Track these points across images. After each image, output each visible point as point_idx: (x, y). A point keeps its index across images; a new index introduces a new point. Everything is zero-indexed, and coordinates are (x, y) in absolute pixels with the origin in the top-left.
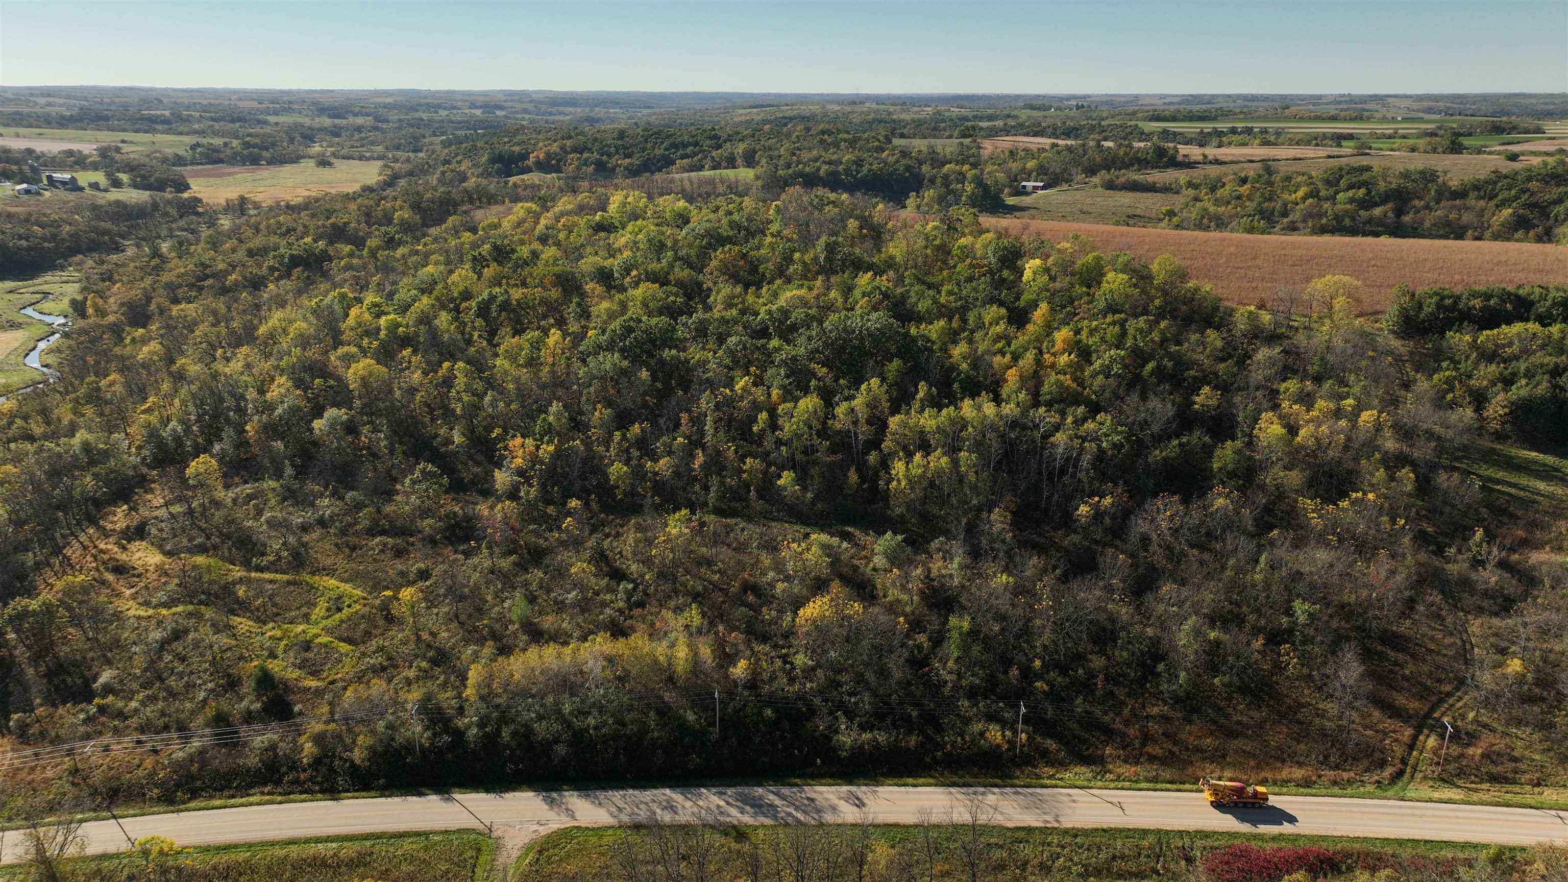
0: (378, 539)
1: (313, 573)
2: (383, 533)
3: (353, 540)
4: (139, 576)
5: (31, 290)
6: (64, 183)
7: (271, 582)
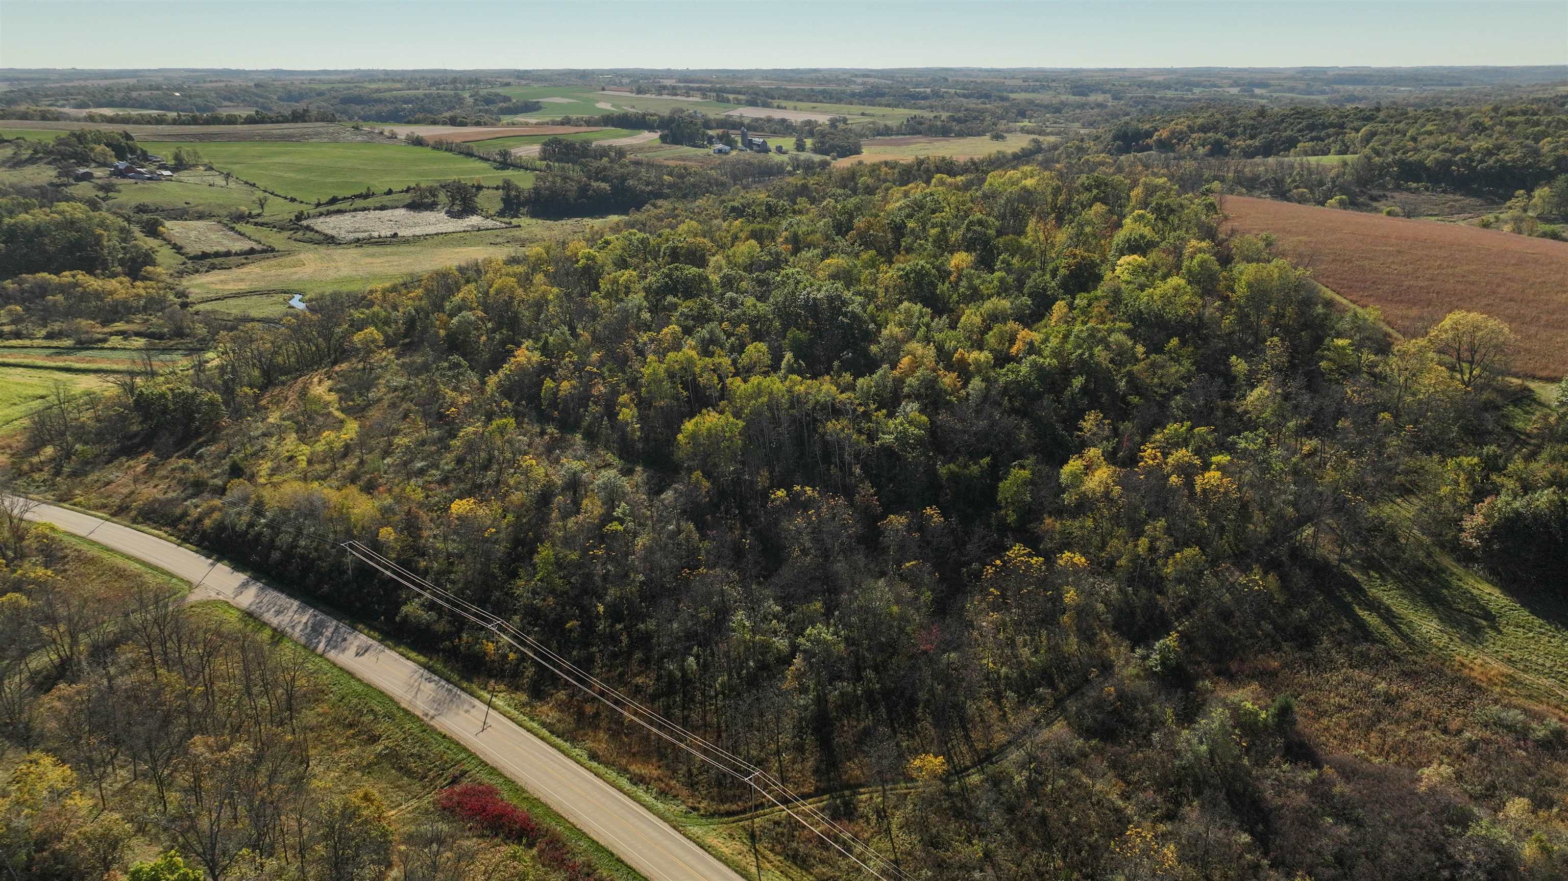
6: (758, 145)
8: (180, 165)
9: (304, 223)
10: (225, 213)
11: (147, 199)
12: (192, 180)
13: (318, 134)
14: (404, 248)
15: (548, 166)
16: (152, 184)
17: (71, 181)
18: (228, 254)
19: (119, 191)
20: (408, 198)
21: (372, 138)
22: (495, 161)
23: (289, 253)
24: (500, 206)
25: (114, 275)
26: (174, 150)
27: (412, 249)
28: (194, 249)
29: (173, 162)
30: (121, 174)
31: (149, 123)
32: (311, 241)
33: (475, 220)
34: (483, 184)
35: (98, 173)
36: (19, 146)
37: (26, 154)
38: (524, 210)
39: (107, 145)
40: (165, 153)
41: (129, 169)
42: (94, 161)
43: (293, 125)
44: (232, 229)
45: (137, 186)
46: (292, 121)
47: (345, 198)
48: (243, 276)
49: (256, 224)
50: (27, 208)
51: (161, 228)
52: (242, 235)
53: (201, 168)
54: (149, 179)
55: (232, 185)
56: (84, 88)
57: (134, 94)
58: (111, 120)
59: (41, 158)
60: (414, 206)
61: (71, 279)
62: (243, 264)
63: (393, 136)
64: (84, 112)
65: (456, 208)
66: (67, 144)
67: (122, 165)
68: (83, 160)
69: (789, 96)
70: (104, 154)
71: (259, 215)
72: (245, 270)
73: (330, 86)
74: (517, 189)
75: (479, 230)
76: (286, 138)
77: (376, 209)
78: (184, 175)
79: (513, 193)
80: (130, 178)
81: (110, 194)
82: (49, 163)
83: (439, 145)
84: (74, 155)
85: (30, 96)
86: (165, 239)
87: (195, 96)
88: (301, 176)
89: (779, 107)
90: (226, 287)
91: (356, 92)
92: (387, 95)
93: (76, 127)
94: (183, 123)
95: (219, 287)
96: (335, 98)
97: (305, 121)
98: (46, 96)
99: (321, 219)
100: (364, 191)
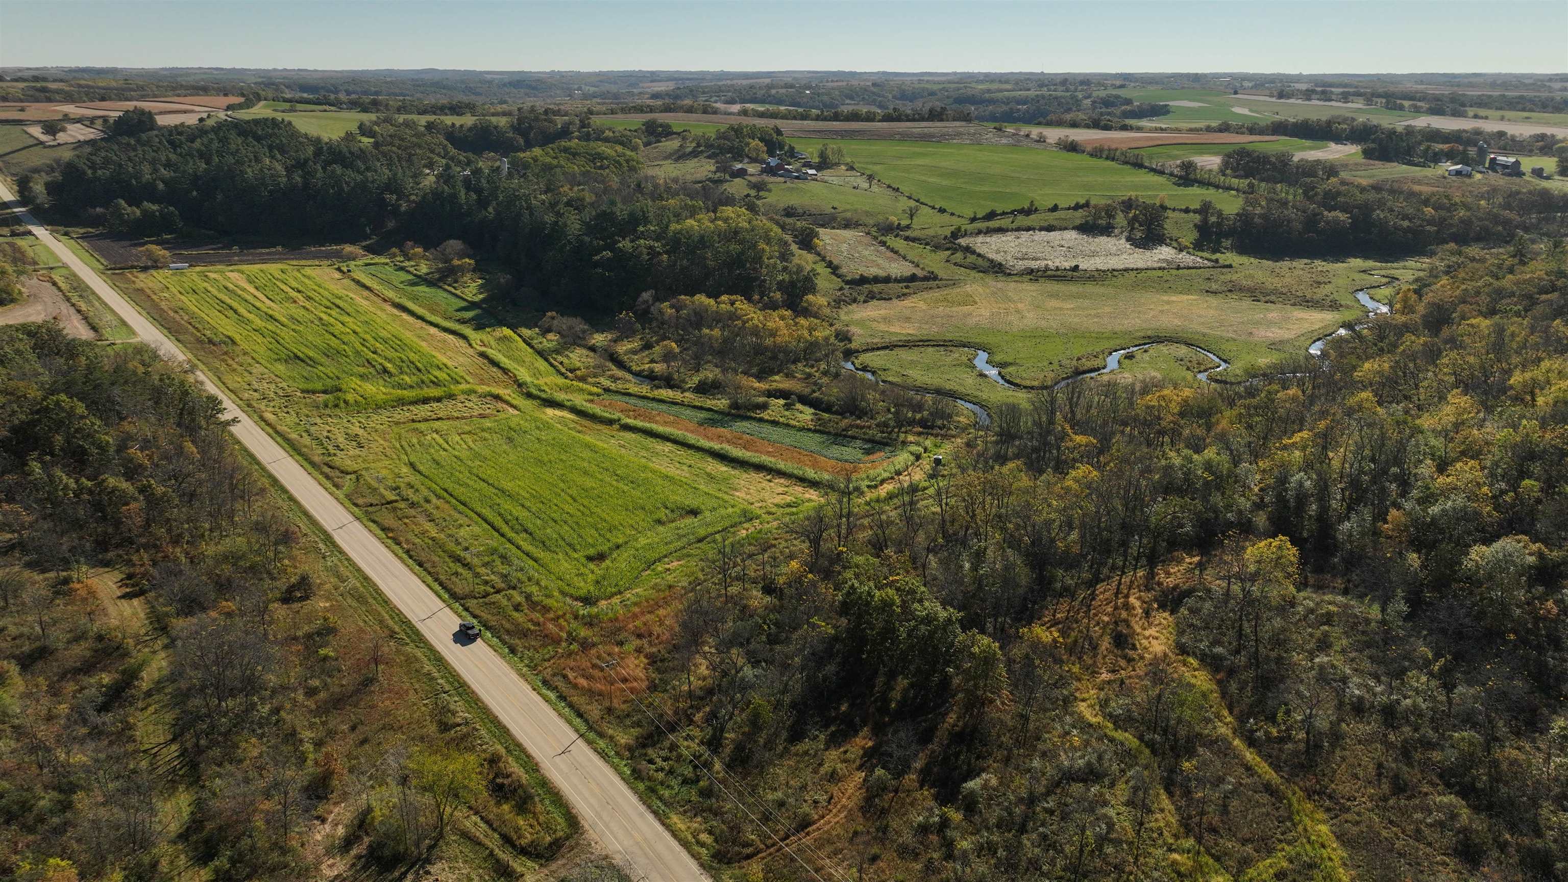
0: (1449, 799)
1: (1310, 794)
2: (1466, 792)
3: (1412, 775)
4: (1130, 660)
5: (1383, 272)
6: (1505, 167)
7: (1248, 768)
8: (824, 164)
9: (963, 242)
10: (871, 222)
11: (794, 200)
12: (835, 181)
13: (958, 135)
14: (1090, 288)
15: (1251, 186)
16: (800, 184)
17: (727, 177)
18: (887, 280)
19: (769, 191)
20: (1079, 216)
21: (1019, 141)
22: (1172, 174)
23: (954, 283)
24: (1193, 235)
25: (774, 306)
26: (820, 147)
27: (1102, 290)
28: (853, 270)
29: (817, 160)
30: (771, 171)
31: (795, 118)
32: (974, 267)
33: (1165, 253)
34: (1167, 203)
35: (752, 169)
36: (684, 139)
37: (690, 147)
38: (1227, 243)
39: (761, 140)
40: (810, 150)
41: (780, 167)
42: (748, 156)
43: (930, 124)
44: (883, 244)
45: (784, 186)
46: (928, 120)
47: (1004, 213)
48: (907, 313)
49: (907, 239)
50: (693, 212)
51: (816, 240)
52: (896, 252)
53: (843, 167)
54: (797, 178)
55: (875, 188)
56: (733, 85)
57: (773, 92)
58: (762, 115)
59: (702, 152)
60: (1087, 229)
61: (729, 307)
62: (904, 295)
63: (1041, 140)
64: (736, 108)
65: (1138, 235)
66: (725, 138)
67: (773, 162)
68: (739, 155)
69: (1482, 103)
70: (757, 150)
71: (908, 227)
72: (907, 303)
73: (941, 86)
74: (1220, 214)
75: (1178, 268)
76: (925, 138)
77: (1041, 229)
78: (826, 174)
79: (1213, 219)
80: (781, 176)
81: (761, 193)
82: (709, 157)
83: (1097, 153)
84: (730, 150)
85: (692, 92)
86: (819, 254)
87: (823, 94)
88: (945, 182)
89: (1476, 116)
90: (892, 329)
91: (970, 92)
92: (1000, 95)
93: (735, 121)
94: (825, 119)
95: (883, 327)
96: (948, 97)
97: (942, 120)
98: (704, 93)
99: (980, 239)
100: (1026, 205)
